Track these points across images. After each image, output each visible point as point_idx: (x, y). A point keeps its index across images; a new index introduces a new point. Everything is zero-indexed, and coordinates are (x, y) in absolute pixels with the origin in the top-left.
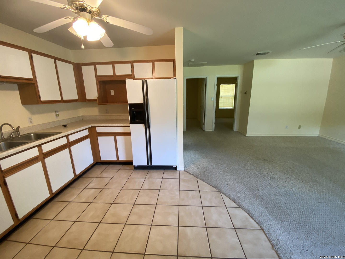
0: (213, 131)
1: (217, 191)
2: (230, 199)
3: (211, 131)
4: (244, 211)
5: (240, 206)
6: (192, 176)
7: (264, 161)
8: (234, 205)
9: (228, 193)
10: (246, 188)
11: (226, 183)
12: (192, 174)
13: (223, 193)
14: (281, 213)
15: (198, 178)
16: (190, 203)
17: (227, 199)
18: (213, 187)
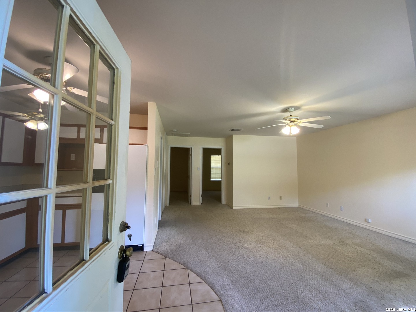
0: (201, 204)
1: (185, 267)
2: (196, 274)
3: (198, 204)
4: (208, 284)
5: (205, 280)
6: (161, 255)
7: (243, 232)
8: (199, 280)
9: (196, 269)
10: (217, 261)
11: (197, 258)
12: (161, 253)
13: (190, 270)
14: (243, 281)
15: (167, 257)
16: (149, 285)
17: (192, 275)
18: (181, 264)
